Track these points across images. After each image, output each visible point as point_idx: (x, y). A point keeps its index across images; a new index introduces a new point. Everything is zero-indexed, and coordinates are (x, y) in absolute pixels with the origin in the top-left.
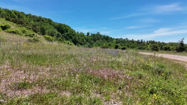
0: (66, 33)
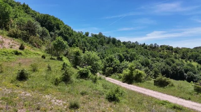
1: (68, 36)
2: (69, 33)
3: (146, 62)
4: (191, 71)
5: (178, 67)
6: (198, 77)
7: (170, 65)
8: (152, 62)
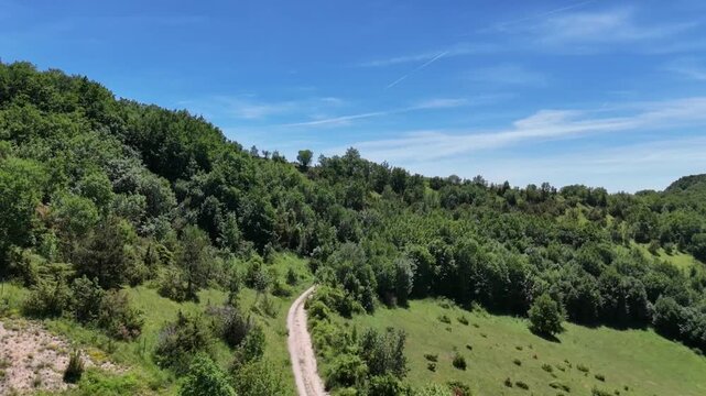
0: (202, 178)
1: (237, 191)
2: (241, 179)
3: (511, 271)
4: (671, 292)
5: (625, 281)
6: (695, 318)
7: (596, 273)
8: (534, 266)
